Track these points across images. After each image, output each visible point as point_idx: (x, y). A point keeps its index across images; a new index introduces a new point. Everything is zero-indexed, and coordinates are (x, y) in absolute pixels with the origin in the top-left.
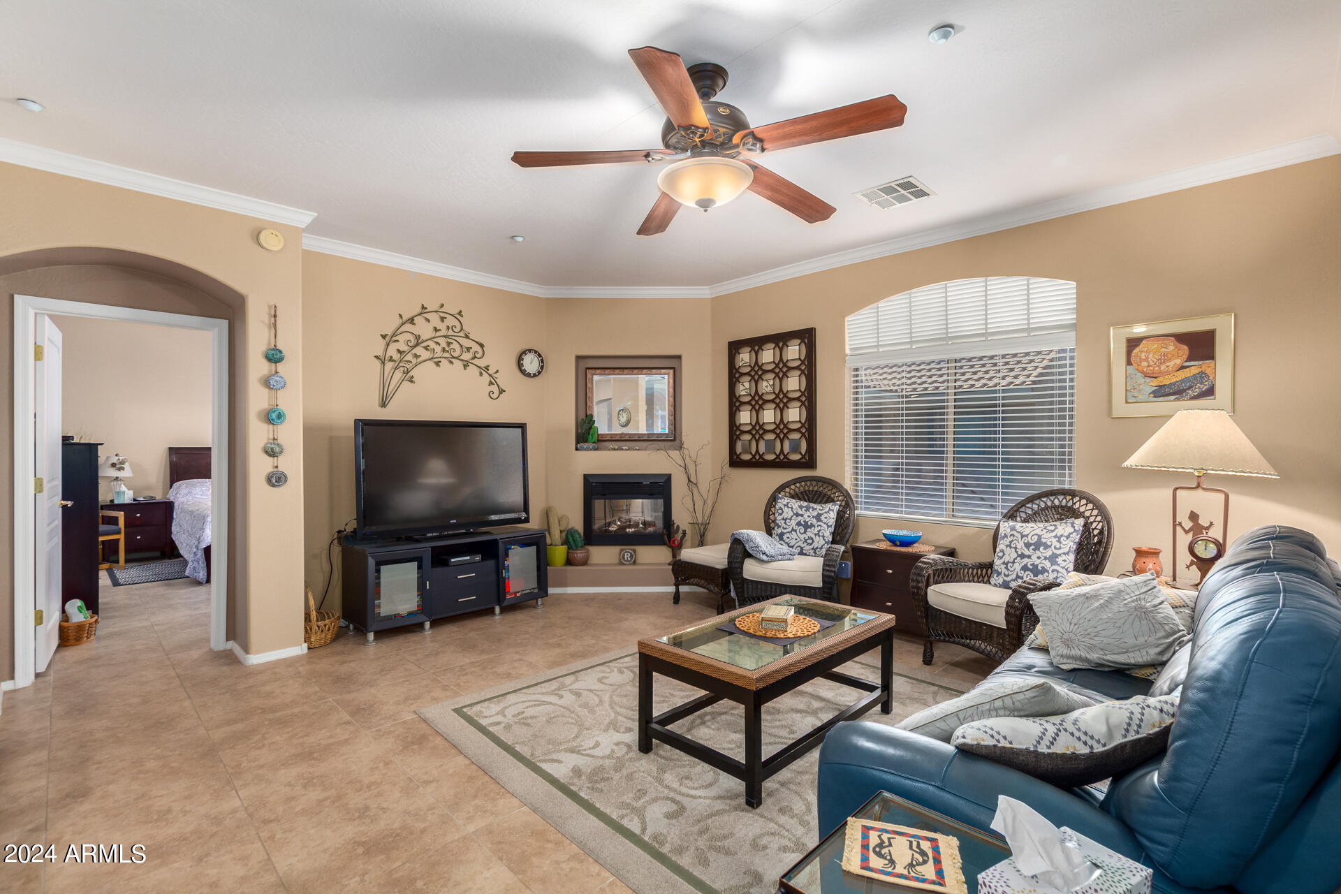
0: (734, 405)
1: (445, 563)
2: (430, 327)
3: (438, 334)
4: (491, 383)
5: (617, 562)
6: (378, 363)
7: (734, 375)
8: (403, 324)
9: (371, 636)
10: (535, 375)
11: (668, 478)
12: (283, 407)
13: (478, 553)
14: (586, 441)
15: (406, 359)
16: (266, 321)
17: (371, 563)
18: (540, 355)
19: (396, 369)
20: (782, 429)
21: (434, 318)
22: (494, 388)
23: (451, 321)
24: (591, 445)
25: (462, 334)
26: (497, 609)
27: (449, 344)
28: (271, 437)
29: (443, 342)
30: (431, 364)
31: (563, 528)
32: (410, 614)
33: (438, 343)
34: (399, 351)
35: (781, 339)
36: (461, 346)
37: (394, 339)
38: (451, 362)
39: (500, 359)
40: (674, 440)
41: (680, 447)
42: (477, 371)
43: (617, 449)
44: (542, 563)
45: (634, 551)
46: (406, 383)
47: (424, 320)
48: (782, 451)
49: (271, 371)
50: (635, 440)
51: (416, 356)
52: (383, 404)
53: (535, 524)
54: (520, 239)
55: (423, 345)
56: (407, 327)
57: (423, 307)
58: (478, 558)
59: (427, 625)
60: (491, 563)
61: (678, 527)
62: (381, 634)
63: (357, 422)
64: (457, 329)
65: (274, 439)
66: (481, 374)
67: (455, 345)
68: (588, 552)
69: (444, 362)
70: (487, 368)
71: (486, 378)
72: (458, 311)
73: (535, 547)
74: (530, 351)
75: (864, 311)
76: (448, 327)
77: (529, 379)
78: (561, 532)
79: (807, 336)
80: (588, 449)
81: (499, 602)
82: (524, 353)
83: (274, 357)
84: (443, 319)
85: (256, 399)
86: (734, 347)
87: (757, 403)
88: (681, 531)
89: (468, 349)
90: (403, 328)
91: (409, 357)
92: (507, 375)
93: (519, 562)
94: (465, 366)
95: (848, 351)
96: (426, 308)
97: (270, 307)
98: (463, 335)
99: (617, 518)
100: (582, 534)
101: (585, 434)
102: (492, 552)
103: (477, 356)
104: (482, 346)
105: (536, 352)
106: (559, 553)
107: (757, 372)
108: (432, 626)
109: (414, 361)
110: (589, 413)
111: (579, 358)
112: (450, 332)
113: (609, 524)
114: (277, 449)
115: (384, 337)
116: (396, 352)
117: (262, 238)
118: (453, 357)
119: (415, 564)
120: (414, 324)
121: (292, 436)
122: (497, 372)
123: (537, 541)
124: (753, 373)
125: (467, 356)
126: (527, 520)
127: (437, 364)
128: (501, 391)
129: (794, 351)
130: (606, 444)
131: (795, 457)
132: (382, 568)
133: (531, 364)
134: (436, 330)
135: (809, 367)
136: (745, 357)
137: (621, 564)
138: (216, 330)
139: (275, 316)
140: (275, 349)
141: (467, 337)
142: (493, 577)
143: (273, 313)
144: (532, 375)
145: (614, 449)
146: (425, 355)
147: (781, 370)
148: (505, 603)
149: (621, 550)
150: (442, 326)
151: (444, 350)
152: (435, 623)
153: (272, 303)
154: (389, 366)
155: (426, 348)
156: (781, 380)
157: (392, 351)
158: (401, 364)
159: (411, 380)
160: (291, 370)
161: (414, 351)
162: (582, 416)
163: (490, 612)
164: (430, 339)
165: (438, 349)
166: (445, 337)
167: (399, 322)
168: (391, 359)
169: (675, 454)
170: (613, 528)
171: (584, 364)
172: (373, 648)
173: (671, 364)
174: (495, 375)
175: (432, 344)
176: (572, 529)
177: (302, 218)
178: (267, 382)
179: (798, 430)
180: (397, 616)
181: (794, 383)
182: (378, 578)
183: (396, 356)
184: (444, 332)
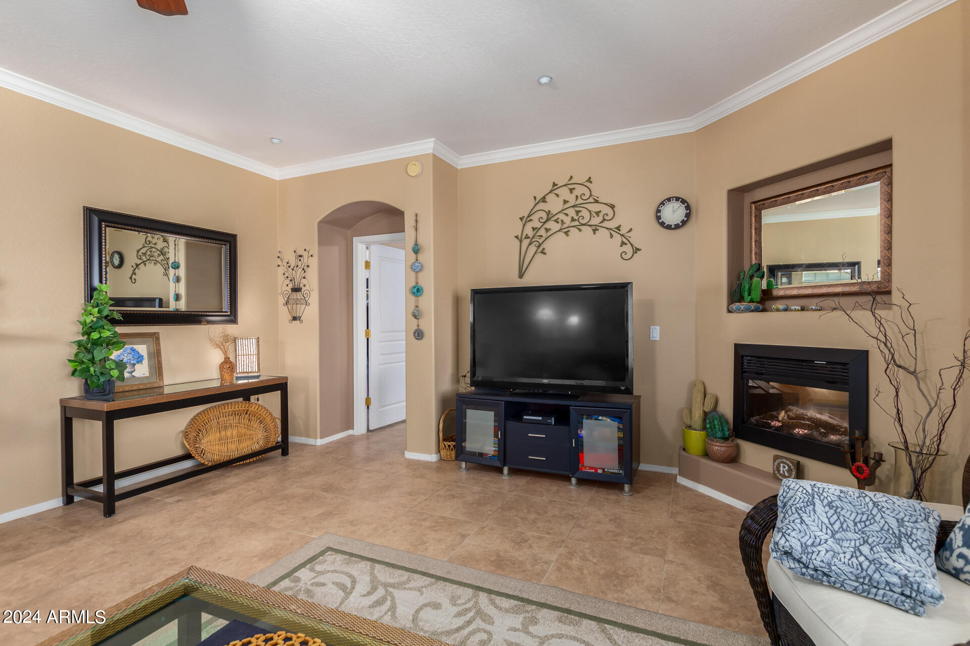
2: (560, 201)
3: (567, 205)
4: (623, 244)
6: (516, 242)
8: (536, 204)
10: (678, 225)
14: (742, 300)
15: (538, 234)
18: (684, 202)
19: (531, 244)
21: (564, 193)
22: (628, 249)
23: (580, 190)
25: (591, 200)
27: (577, 212)
29: (572, 212)
30: (560, 235)
33: (567, 215)
34: (534, 229)
36: (590, 212)
37: (530, 218)
38: (580, 229)
39: (634, 215)
42: (607, 233)
46: (538, 256)
47: (554, 196)
51: (547, 230)
52: (521, 276)
55: (555, 218)
56: (541, 206)
57: (554, 185)
63: (472, 290)
64: (587, 195)
65: (418, 306)
66: (612, 236)
67: (584, 213)
69: (573, 231)
70: (618, 228)
71: (618, 239)
72: (587, 179)
74: (671, 199)
76: (577, 197)
77: (672, 231)
80: (743, 311)
82: (663, 202)
84: (572, 190)
89: (598, 213)
90: (537, 208)
91: (541, 232)
92: (643, 231)
94: (595, 231)
96: (557, 185)
98: (593, 201)
99: (782, 412)
100: (732, 424)
103: (606, 218)
104: (612, 207)
105: (679, 199)
109: (546, 235)
111: (732, 191)
112: (580, 201)
114: (419, 314)
115: (521, 218)
116: (530, 229)
118: (582, 224)
120: (546, 202)
122: (631, 230)
125: (596, 221)
127: (567, 233)
128: (636, 250)
133: (673, 214)
134: (565, 202)
141: (597, 201)
144: (673, 227)
146: (556, 227)
150: (569, 197)
151: (573, 220)
153: (415, 212)
154: (526, 242)
155: (557, 221)
157: (529, 231)
158: (533, 240)
159: (543, 252)
161: (545, 226)
162: (747, 267)
164: (559, 212)
165: (567, 219)
166: (573, 206)
167: (534, 203)
168: (527, 237)
170: (777, 424)
171: (748, 199)
174: (628, 235)
175: (561, 216)
183: (531, 234)
184: (573, 202)
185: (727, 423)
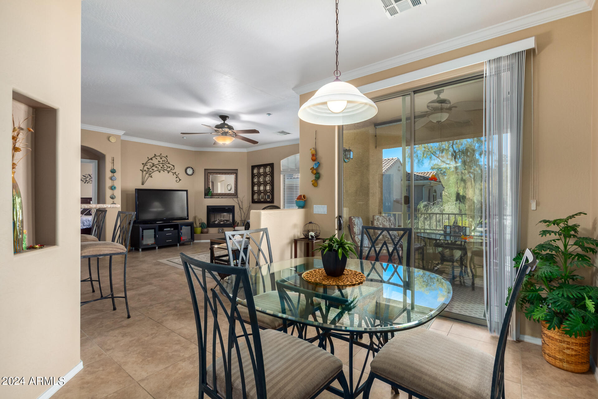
0: (253, 184)
1: (163, 230)
2: (157, 161)
3: (160, 163)
4: (177, 178)
5: (217, 233)
6: (141, 172)
7: (253, 176)
8: (149, 160)
9: (140, 250)
10: (191, 175)
11: (234, 207)
12: (115, 185)
13: (172, 228)
14: (208, 195)
16: (111, 161)
17: (141, 229)
18: (193, 169)
19: (147, 173)
20: (265, 191)
21: (159, 158)
22: (178, 179)
23: (164, 159)
24: (209, 197)
25: (167, 163)
26: (178, 245)
27: (163, 166)
28: (112, 194)
29: (161, 165)
30: (157, 172)
31: (200, 222)
32: (152, 244)
34: (147, 168)
35: (265, 166)
36: (167, 166)
37: (146, 164)
38: (164, 171)
39: (179, 170)
40: (236, 195)
41: (237, 197)
43: (218, 198)
44: (193, 232)
45: (223, 229)
46: (150, 178)
47: (155, 159)
48: (265, 198)
49: (112, 175)
50: (224, 195)
51: (153, 170)
52: (143, 184)
53: (191, 220)
54: (185, 138)
55: (155, 166)
57: (155, 155)
58: (172, 229)
59: (157, 248)
60: (176, 231)
61: (236, 221)
62: (144, 250)
63: (135, 189)
64: (166, 161)
65: (113, 194)
66: (173, 175)
67: (165, 166)
68: (208, 229)
69: (162, 171)
70: (175, 173)
71: (175, 176)
72: (166, 156)
73: (190, 227)
74: (189, 167)
75: (285, 159)
76: (163, 161)
77: (189, 176)
78: (199, 223)
79: (272, 165)
80: (208, 198)
81: (179, 242)
82: (187, 168)
83: (113, 171)
84: (161, 158)
85: (108, 183)
86: (253, 167)
87: (259, 184)
88: (237, 223)
89: (169, 167)
90: (149, 161)
91: (151, 170)
92: (182, 175)
93: (185, 231)
94: (168, 172)
95: (282, 170)
97: (112, 158)
99: (217, 219)
100: (206, 224)
101: (208, 193)
102: (177, 227)
103: (172, 169)
104: (174, 166)
105: (191, 168)
106: (199, 230)
107: (259, 175)
108: (158, 248)
109: (152, 171)
110: (209, 187)
111: (205, 170)
112: (164, 162)
113: (215, 221)
114: (114, 197)
115: (143, 164)
116: (146, 168)
117: (110, 139)
118: (165, 170)
119: (153, 230)
120: (152, 160)
121: (118, 193)
122: (179, 174)
123: (191, 225)
124: (258, 175)
125: (169, 169)
126: (188, 219)
127: (160, 172)
128: (180, 180)
129: (268, 169)
130: (214, 196)
131: (269, 200)
132: (144, 231)
133: (190, 171)
134: (159, 161)
135: (272, 174)
136: (255, 171)
137: (219, 233)
138: (94, 163)
139: (113, 160)
140: (113, 169)
141: (169, 163)
142: (177, 235)
143: (113, 159)
145: (217, 198)
146: (156, 169)
147: (265, 174)
148: (181, 243)
149: (219, 229)
150: (160, 160)
151: (162, 168)
152: (159, 248)
153: (112, 157)
154: (144, 173)
155: (156, 167)
156: (265, 177)
157: (145, 168)
159: (151, 177)
160: (118, 175)
161: (152, 168)
162: (207, 187)
163: (176, 245)
164: (157, 164)
165: (160, 167)
166: (162, 163)
167: (148, 159)
168: (145, 171)
169: (235, 199)
170: (216, 222)
171: (207, 172)
172: (141, 253)
173: (234, 172)
175: (158, 166)
176: (203, 222)
177: (120, 133)
178: (111, 178)
179: (269, 192)
180: (148, 245)
181: (268, 179)
182: (143, 233)
183: (147, 170)
184: (161, 162)
185: (205, 224)
